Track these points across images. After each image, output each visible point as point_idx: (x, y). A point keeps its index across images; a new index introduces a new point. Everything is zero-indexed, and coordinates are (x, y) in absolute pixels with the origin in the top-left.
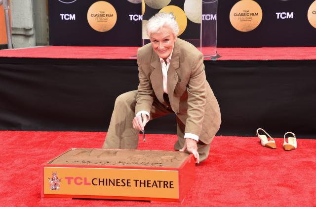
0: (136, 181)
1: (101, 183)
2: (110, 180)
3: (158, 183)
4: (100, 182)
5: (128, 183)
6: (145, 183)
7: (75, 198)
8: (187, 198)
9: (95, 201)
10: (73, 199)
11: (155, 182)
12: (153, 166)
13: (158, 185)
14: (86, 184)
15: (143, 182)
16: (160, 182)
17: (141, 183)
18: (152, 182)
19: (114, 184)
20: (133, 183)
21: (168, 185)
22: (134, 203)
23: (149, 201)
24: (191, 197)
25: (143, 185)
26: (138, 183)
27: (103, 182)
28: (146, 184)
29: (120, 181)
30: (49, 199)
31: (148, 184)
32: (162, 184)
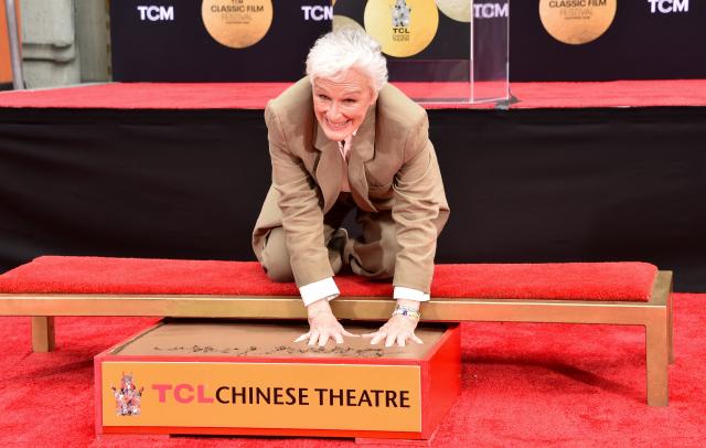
0: (321, 391)
1: (239, 399)
2: (259, 391)
3: (372, 397)
4: (234, 394)
5: (301, 396)
6: (341, 397)
7: (177, 434)
8: (442, 430)
9: (226, 441)
10: (173, 436)
11: (365, 392)
12: (361, 357)
13: (373, 402)
14: (202, 399)
15: (336, 393)
16: (377, 392)
17: (332, 397)
18: (358, 395)
19: (268, 401)
20: (313, 397)
21: (397, 400)
22: (316, 442)
23: (353, 440)
24: (450, 429)
25: (337, 401)
26: (326, 396)
27: (243, 395)
28: (346, 397)
29: (283, 392)
30: (116, 437)
31: (349, 397)
32: (382, 397)
